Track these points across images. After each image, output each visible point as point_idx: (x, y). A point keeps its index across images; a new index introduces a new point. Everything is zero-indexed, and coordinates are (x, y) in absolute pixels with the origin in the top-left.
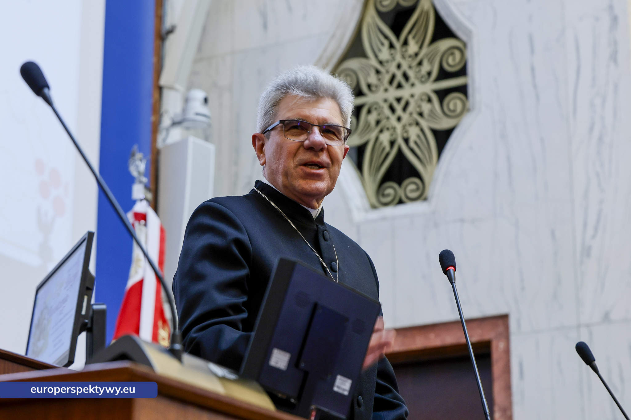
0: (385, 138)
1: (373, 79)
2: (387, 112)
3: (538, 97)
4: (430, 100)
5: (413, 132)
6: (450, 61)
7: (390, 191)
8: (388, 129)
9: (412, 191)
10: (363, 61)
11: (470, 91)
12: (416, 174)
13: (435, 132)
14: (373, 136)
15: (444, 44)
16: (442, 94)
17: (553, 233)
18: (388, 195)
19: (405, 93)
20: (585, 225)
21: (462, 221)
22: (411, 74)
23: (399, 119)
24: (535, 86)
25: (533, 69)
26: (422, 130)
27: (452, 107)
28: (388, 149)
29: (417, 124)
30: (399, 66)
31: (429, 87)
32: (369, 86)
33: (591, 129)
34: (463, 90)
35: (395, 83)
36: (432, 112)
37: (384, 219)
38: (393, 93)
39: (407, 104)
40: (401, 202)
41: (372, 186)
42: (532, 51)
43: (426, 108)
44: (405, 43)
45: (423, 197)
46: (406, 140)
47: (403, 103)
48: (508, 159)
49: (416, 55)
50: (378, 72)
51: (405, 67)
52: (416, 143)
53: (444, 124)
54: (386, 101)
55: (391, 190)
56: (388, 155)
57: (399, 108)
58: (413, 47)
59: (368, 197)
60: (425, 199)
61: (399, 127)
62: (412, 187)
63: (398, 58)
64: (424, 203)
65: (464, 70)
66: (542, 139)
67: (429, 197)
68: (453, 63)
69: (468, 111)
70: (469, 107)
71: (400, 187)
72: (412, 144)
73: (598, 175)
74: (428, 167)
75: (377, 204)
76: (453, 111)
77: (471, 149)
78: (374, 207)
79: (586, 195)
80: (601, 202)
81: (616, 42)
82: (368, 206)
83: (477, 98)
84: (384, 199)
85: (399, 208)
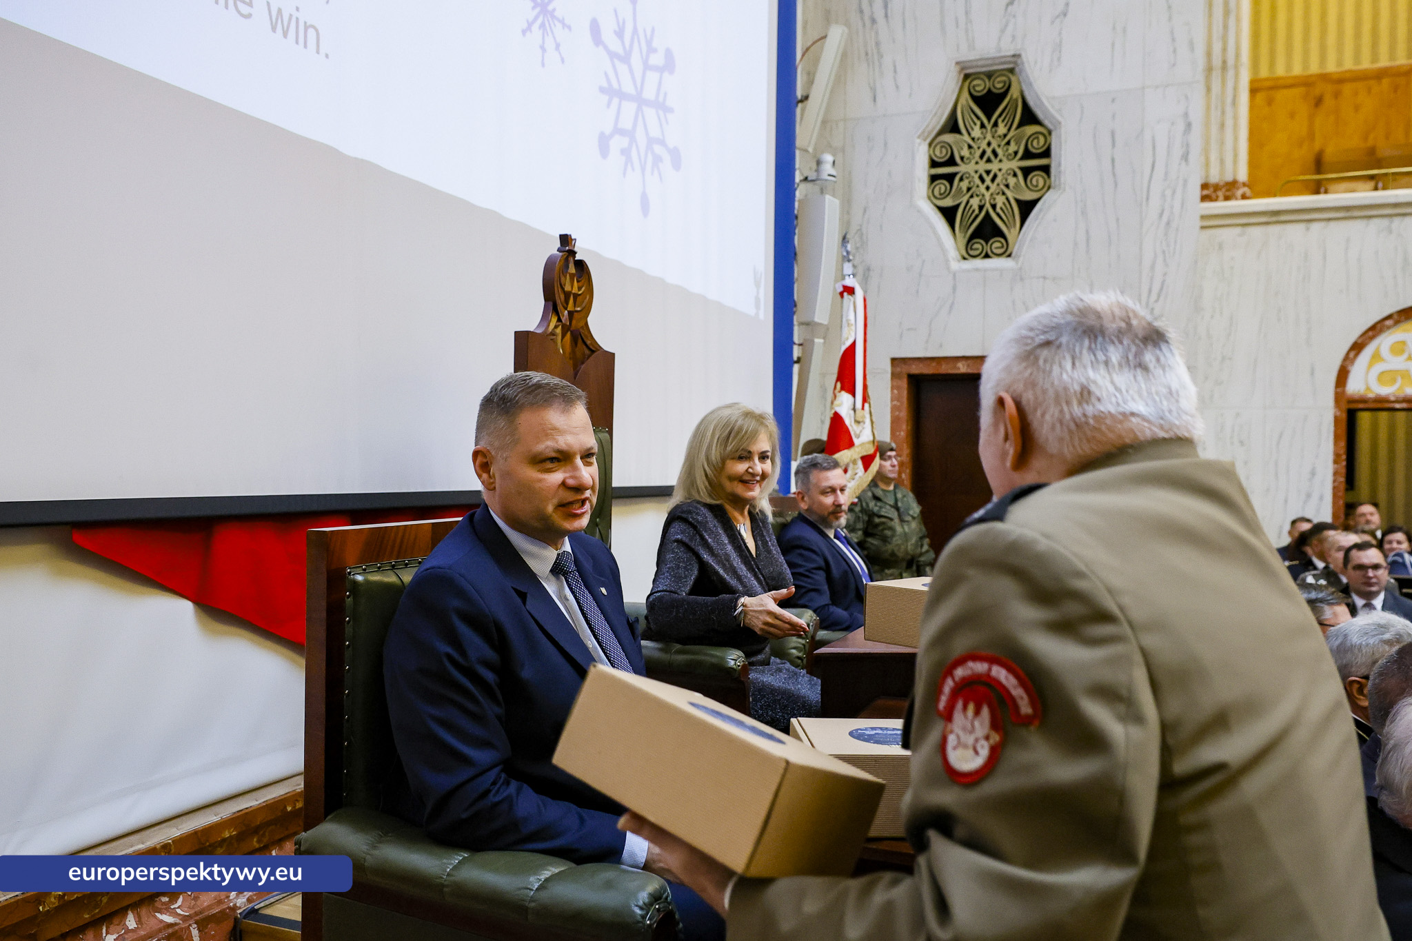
0: (975, 202)
1: (965, 152)
2: (978, 181)
3: (1116, 185)
4: (1015, 175)
5: (1000, 201)
6: (1035, 143)
7: (976, 246)
8: (977, 195)
9: (997, 248)
10: (958, 136)
11: (1053, 171)
12: (1003, 235)
13: (1020, 203)
14: (965, 199)
15: (1030, 129)
16: (1026, 172)
18: (977, 249)
19: (994, 167)
20: (1150, 291)
21: (1044, 278)
22: (999, 151)
23: (988, 188)
24: (1114, 174)
25: (1113, 160)
26: (1007, 199)
27: (1034, 182)
28: (977, 212)
29: (1004, 194)
30: (989, 144)
31: (1015, 164)
32: (962, 158)
33: (1161, 215)
34: (1046, 169)
35: (985, 158)
36: (1017, 185)
37: (977, 270)
38: (983, 166)
39: (995, 176)
40: (987, 256)
41: (962, 241)
42: (1114, 145)
43: (1012, 181)
44: (996, 124)
45: (1008, 253)
46: (994, 207)
47: (991, 175)
48: (1087, 232)
49: (1005, 136)
50: (970, 147)
51: (994, 145)
52: (1001, 209)
53: (1028, 196)
54: (976, 172)
55: (978, 245)
56: (977, 216)
57: (988, 179)
58: (1002, 129)
59: (958, 250)
60: (1009, 256)
61: (987, 195)
62: (998, 244)
63: (989, 137)
64: (1009, 259)
65: (1047, 153)
66: (1118, 220)
67: (1013, 255)
68: (1037, 145)
69: (1049, 188)
70: (1053, 185)
71: (987, 243)
72: (998, 210)
73: (1164, 252)
74: (1012, 230)
75: (966, 256)
76: (1037, 186)
77: (1055, 220)
78: (964, 258)
79: (1153, 267)
80: (1165, 274)
81: (1188, 145)
82: (959, 257)
83: (1062, 179)
84: (972, 253)
85: (987, 261)
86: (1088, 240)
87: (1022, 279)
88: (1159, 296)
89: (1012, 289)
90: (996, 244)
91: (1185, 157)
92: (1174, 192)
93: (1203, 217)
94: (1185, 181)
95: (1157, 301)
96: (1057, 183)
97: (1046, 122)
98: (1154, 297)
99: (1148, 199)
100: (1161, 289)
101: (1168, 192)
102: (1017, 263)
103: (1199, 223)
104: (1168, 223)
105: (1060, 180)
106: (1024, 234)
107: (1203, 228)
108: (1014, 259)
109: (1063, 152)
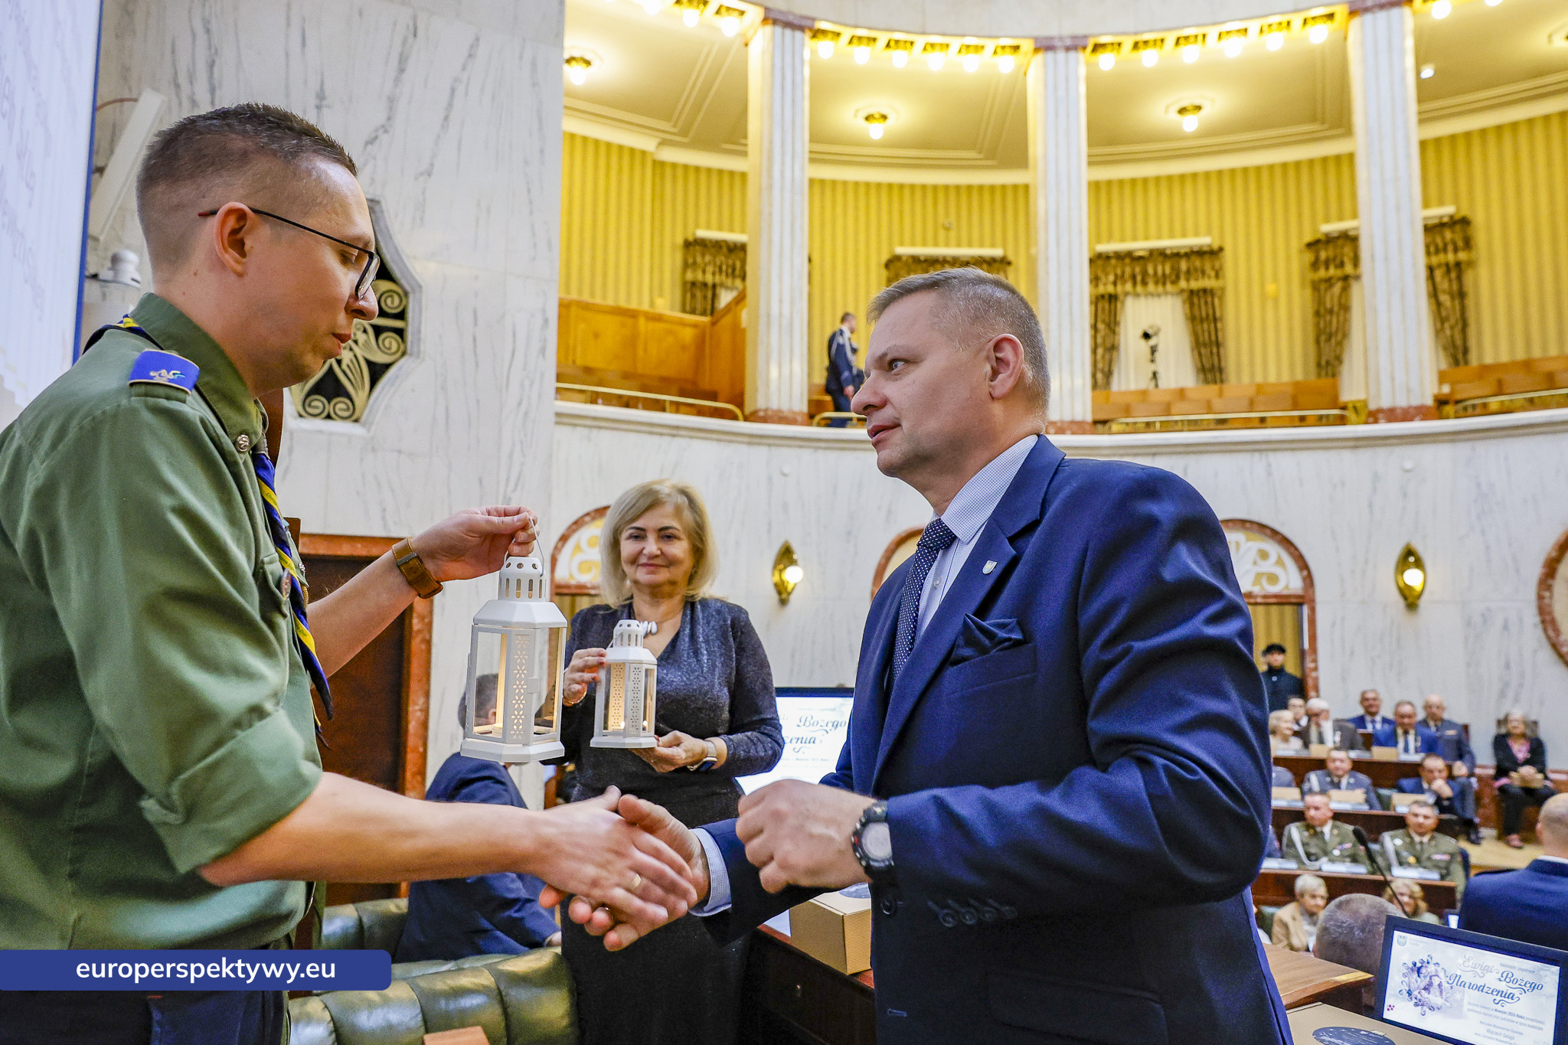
3: (477, 363)
4: (365, 332)
6: (389, 301)
7: (314, 403)
9: (341, 410)
11: (409, 336)
12: (347, 396)
13: (370, 363)
15: (386, 286)
16: (378, 330)
17: (480, 481)
18: (316, 407)
20: (508, 480)
21: (400, 452)
24: (475, 353)
25: (474, 338)
26: (355, 356)
27: (387, 344)
33: (520, 404)
34: (400, 332)
36: (367, 344)
37: (320, 432)
40: (329, 417)
41: (298, 395)
42: (476, 324)
43: (361, 337)
45: (354, 417)
48: (447, 409)
52: (348, 366)
53: (380, 358)
55: (318, 402)
60: (356, 421)
62: (343, 406)
64: (356, 425)
65: (401, 315)
66: (478, 401)
67: (363, 420)
68: (392, 304)
69: (404, 354)
70: (409, 351)
71: (329, 403)
72: (344, 366)
73: (522, 442)
74: (360, 393)
75: (303, 413)
76: (389, 349)
77: (413, 391)
78: (301, 416)
79: (511, 456)
80: (522, 464)
81: (545, 341)
82: (296, 414)
83: (422, 348)
84: (308, 409)
85: (329, 423)
86: (447, 418)
87: (373, 450)
88: (516, 485)
89: (362, 460)
90: (340, 405)
91: (543, 351)
92: (532, 384)
93: (558, 415)
94: (542, 375)
95: (515, 490)
96: (415, 350)
97: (403, 282)
98: (511, 486)
99: (507, 386)
100: (519, 479)
101: (527, 383)
102: (369, 431)
103: (553, 418)
104: (526, 414)
105: (419, 346)
106: (377, 398)
107: (557, 423)
108: (364, 425)
109: (423, 319)
